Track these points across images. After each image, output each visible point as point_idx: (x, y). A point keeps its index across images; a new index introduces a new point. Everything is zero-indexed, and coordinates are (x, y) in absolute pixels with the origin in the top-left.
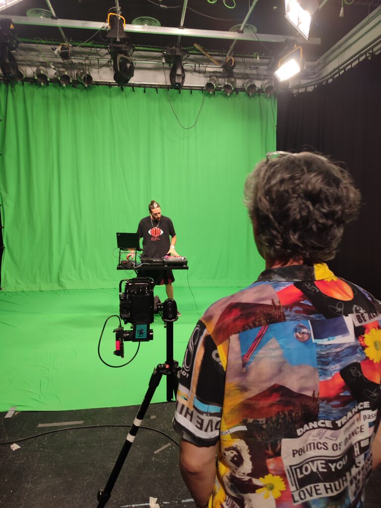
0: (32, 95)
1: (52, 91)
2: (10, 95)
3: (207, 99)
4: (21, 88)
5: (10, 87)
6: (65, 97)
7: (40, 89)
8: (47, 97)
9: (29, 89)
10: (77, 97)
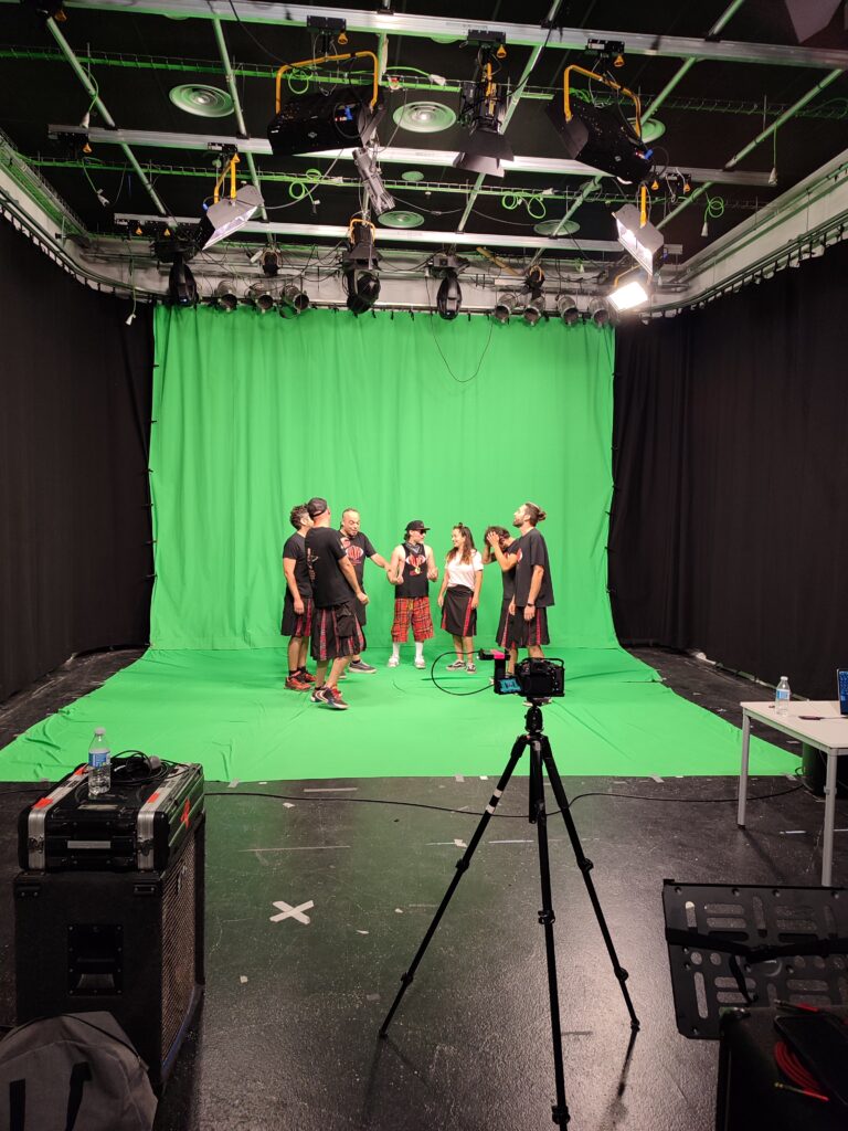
0: (210, 324)
1: (241, 318)
2: (173, 323)
3: (496, 327)
4: (192, 314)
5: (173, 312)
6: (262, 327)
7: (222, 316)
8: (233, 328)
9: (204, 315)
10: (282, 329)
